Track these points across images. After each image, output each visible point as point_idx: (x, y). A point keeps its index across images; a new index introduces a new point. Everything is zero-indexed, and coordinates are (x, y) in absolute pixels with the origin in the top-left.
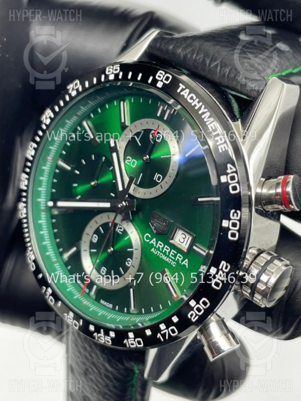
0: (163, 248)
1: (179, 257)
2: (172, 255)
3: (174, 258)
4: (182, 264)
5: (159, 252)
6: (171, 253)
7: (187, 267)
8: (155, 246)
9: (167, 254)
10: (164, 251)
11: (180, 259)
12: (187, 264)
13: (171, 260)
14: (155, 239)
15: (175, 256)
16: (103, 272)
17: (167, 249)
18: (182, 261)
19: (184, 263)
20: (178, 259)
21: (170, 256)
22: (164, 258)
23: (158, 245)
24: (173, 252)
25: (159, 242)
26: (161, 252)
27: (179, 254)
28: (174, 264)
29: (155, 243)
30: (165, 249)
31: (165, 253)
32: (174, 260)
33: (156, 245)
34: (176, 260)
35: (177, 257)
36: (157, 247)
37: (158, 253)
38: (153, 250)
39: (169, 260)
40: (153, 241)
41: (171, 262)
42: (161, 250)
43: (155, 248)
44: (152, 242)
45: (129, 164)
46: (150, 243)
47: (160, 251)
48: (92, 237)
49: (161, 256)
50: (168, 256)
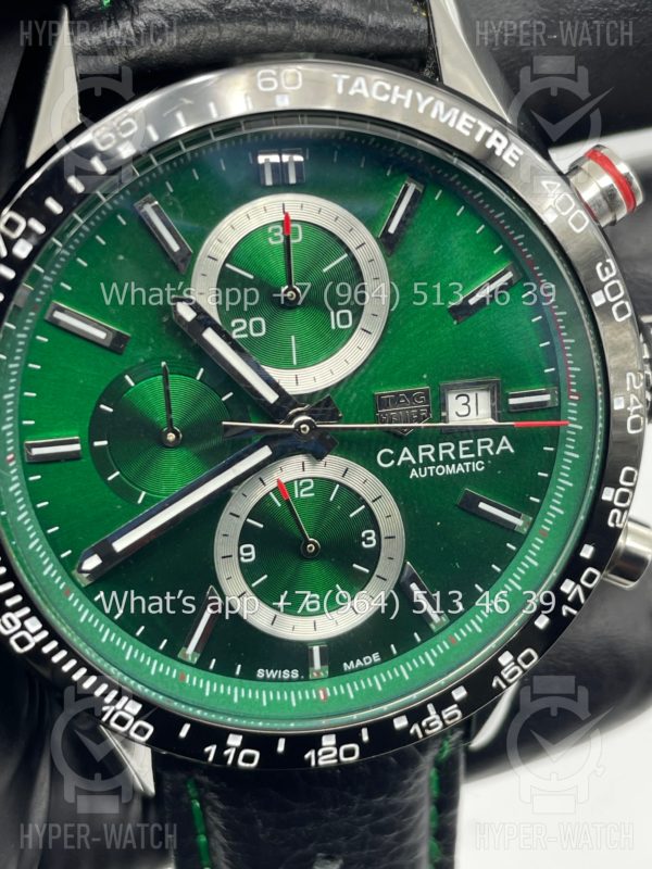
0: (436, 455)
1: (485, 445)
2: (465, 453)
3: (472, 456)
4: (498, 453)
5: (431, 468)
6: (461, 449)
7: (512, 451)
8: (414, 462)
9: (453, 458)
10: (441, 459)
11: (488, 447)
12: (509, 447)
13: (467, 464)
14: (406, 450)
15: (473, 448)
16: (313, 606)
17: (446, 449)
18: (494, 448)
19: (500, 448)
20: (485, 451)
21: (462, 456)
22: (450, 470)
23: (421, 454)
24: (465, 445)
25: (421, 447)
26: (437, 463)
27: (479, 441)
28: (480, 466)
29: (411, 458)
30: (441, 452)
31: (447, 461)
32: (477, 459)
33: (416, 458)
34: (480, 454)
35: (480, 448)
36: (421, 461)
37: (429, 471)
38: (414, 473)
39: (465, 467)
40: (406, 455)
41: (471, 466)
42: (433, 460)
43: (416, 467)
44: (402, 459)
45: (246, 336)
46: (399, 464)
47: (430, 464)
48: (239, 556)
49: (440, 470)
50: (458, 461)
